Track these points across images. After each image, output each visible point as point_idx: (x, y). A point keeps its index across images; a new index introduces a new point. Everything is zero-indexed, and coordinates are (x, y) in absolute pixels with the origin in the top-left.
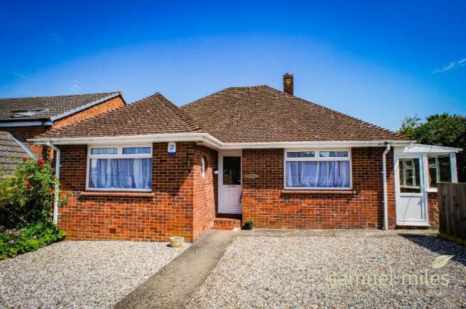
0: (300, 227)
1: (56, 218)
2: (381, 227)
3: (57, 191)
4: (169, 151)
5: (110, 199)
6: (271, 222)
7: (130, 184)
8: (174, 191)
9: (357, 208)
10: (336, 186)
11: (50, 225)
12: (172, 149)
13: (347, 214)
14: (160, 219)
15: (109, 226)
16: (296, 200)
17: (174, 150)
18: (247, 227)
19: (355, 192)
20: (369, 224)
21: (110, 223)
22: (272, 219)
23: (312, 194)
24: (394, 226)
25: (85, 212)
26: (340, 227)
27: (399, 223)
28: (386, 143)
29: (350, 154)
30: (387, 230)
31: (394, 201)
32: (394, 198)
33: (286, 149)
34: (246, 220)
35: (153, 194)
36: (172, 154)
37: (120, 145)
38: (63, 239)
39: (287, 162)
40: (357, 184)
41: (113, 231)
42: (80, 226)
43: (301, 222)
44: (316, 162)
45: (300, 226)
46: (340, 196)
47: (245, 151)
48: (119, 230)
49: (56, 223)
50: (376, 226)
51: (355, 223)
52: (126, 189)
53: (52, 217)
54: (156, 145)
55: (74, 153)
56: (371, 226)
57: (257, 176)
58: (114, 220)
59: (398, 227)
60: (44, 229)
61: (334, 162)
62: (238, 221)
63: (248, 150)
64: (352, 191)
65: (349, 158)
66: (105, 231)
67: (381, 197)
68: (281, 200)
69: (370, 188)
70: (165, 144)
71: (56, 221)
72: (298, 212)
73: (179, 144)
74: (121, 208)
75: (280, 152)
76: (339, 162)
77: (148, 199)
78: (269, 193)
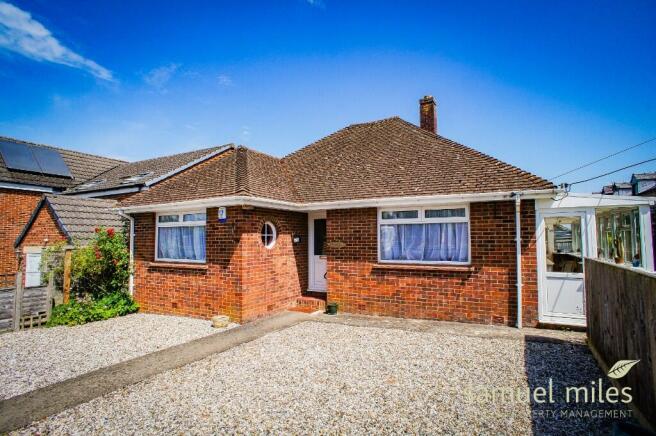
0: (396, 315)
1: (131, 289)
2: (513, 324)
3: (132, 261)
4: (220, 217)
5: (172, 271)
6: (360, 306)
7: (191, 255)
8: (225, 264)
9: (476, 293)
10: (450, 260)
11: (125, 296)
12: (222, 215)
13: (461, 300)
14: (214, 295)
15: (172, 300)
16: (391, 278)
17: (224, 217)
18: (330, 310)
19: (473, 269)
20: (495, 318)
21: (173, 296)
22: (362, 302)
23: (413, 270)
24: (534, 323)
25: (153, 284)
26: (451, 320)
27: (543, 320)
28: (513, 195)
29: (467, 212)
30: (521, 328)
31: (536, 284)
32: (536, 279)
33: (380, 208)
34: (332, 301)
35: (207, 267)
36: (222, 221)
37: (181, 212)
38: (136, 311)
39: (382, 225)
40: (478, 257)
41: (175, 305)
42: (150, 298)
43: (399, 308)
44: (421, 225)
45: (397, 313)
46: (451, 274)
47: (329, 212)
48: (179, 305)
49: (131, 294)
50: (506, 320)
51: (474, 315)
53: (128, 288)
54: (208, 211)
55: (144, 222)
56: (498, 321)
57: (343, 245)
58: (175, 294)
59: (540, 326)
60: (119, 299)
61: (447, 224)
62: (322, 301)
63: (333, 210)
64: (469, 266)
65: (466, 219)
66: (169, 306)
67: (513, 277)
68: (372, 277)
69: (495, 263)
71: (131, 292)
72: (394, 294)
73: (229, 209)
75: (372, 211)
76: (454, 224)
77: (203, 272)
78: (357, 265)
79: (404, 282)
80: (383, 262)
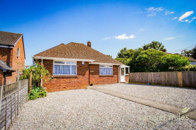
2: (118, 83)
4: (83, 64)
5: (63, 78)
6: (97, 83)
7: (68, 73)
8: (84, 75)
9: (114, 79)
13: (112, 80)
15: (63, 86)
16: (102, 78)
17: (84, 64)
18: (91, 85)
20: (116, 82)
23: (105, 76)
25: (54, 82)
28: (120, 65)
30: (119, 83)
31: (120, 77)
34: (91, 83)
35: (78, 76)
36: (83, 65)
37: (66, 61)
39: (100, 68)
41: (65, 88)
42: (52, 87)
46: (111, 76)
52: (67, 75)
54: (78, 62)
55: (48, 62)
58: (65, 84)
59: (121, 83)
65: (112, 67)
66: (62, 88)
67: (118, 76)
68: (99, 78)
69: (116, 74)
70: (81, 62)
73: (85, 62)
74: (67, 80)
75: (99, 65)
76: (110, 68)
77: (76, 77)
78: (96, 76)
79: (104, 78)
80: (100, 75)
